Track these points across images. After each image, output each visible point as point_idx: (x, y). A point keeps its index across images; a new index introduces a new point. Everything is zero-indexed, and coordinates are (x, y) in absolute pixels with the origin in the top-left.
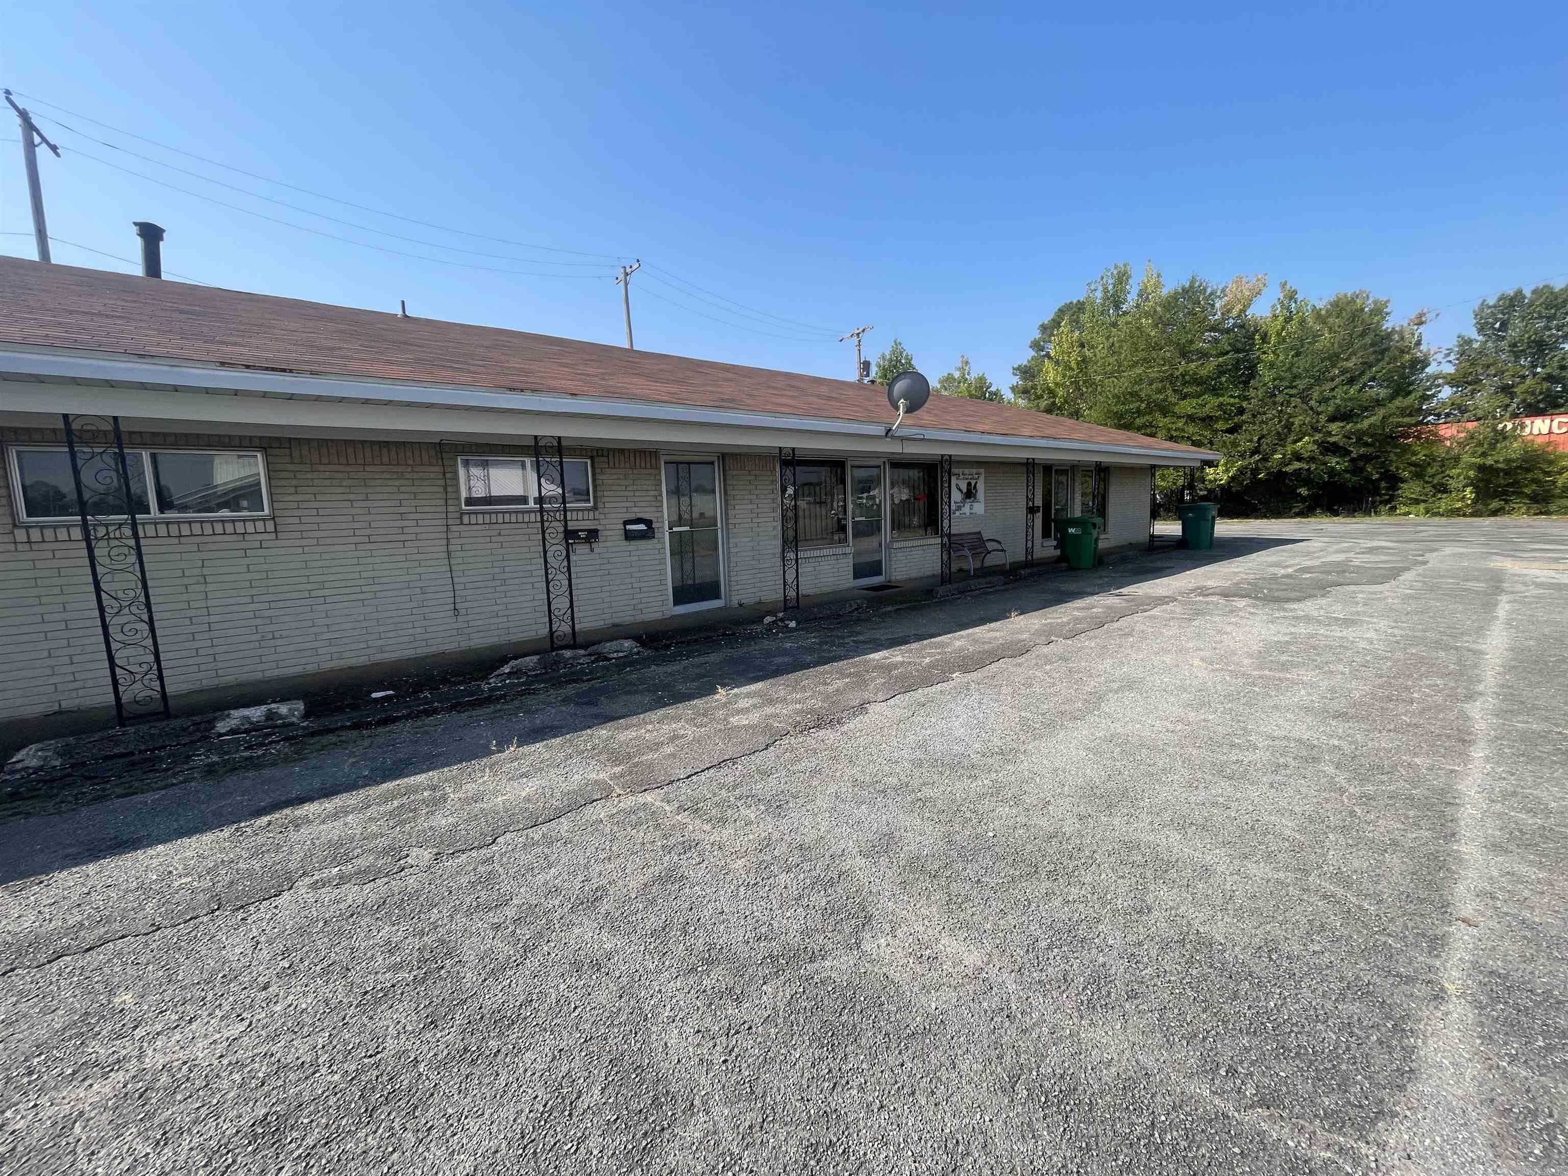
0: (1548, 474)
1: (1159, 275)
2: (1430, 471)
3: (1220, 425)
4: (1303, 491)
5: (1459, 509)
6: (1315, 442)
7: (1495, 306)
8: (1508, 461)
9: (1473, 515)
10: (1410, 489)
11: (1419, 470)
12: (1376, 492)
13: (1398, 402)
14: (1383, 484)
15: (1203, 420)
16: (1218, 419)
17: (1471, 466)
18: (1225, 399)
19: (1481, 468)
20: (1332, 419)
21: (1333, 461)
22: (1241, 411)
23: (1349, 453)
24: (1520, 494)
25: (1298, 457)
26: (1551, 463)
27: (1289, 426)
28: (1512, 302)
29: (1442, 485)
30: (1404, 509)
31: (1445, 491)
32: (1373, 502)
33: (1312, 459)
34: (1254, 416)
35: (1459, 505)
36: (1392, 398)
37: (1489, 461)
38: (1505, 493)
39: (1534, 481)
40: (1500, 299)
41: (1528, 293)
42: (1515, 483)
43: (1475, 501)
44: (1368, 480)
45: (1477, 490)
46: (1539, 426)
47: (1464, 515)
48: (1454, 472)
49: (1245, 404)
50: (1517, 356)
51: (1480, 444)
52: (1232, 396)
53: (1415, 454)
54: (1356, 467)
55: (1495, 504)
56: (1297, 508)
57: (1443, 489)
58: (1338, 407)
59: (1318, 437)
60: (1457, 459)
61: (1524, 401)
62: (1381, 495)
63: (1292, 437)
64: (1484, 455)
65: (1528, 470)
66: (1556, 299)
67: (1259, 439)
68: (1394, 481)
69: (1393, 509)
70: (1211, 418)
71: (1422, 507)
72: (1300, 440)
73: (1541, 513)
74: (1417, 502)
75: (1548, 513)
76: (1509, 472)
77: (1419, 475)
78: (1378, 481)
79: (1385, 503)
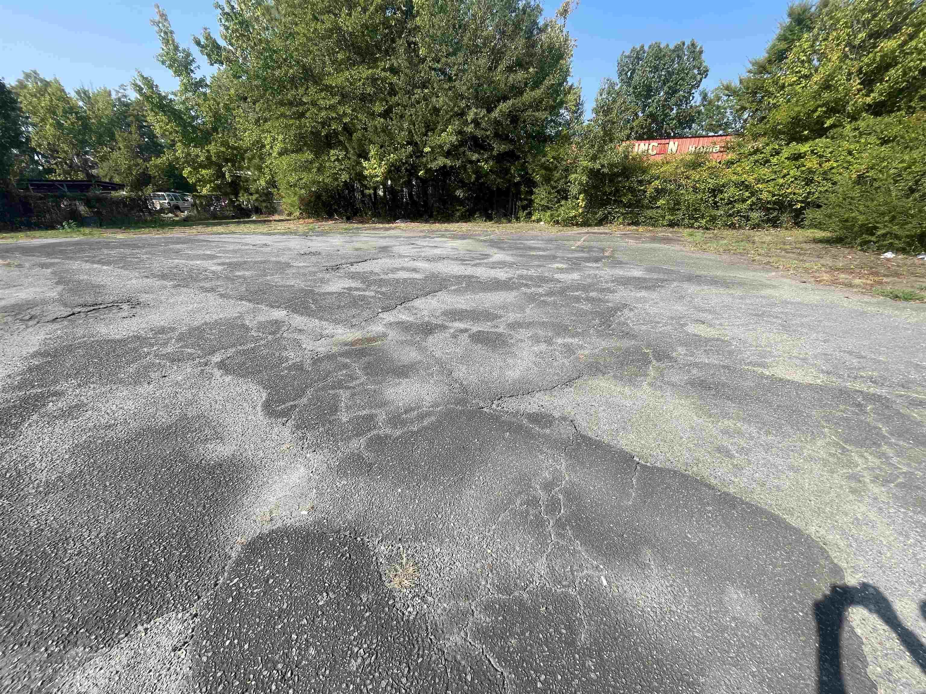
0: (641, 182)
2: (557, 175)
4: (460, 193)
5: (573, 218)
7: (629, 58)
8: (611, 166)
9: (583, 224)
10: (541, 194)
11: (549, 174)
12: (518, 197)
14: (523, 188)
17: (584, 171)
19: (594, 174)
24: (619, 202)
28: (638, 55)
29: (563, 190)
30: (537, 216)
31: (565, 198)
32: (516, 207)
35: (575, 213)
37: (598, 165)
38: (608, 201)
39: (630, 189)
40: (633, 52)
41: (647, 48)
42: (616, 191)
43: (586, 208)
45: (588, 198)
47: (577, 225)
48: (573, 176)
55: (600, 214)
56: (459, 212)
57: (563, 195)
62: (520, 200)
64: (594, 158)
65: (627, 178)
66: (660, 54)
68: (530, 185)
69: (530, 215)
71: (549, 213)
73: (633, 224)
74: (546, 208)
75: (637, 223)
76: (613, 177)
77: (547, 180)
78: (518, 184)
79: (524, 208)
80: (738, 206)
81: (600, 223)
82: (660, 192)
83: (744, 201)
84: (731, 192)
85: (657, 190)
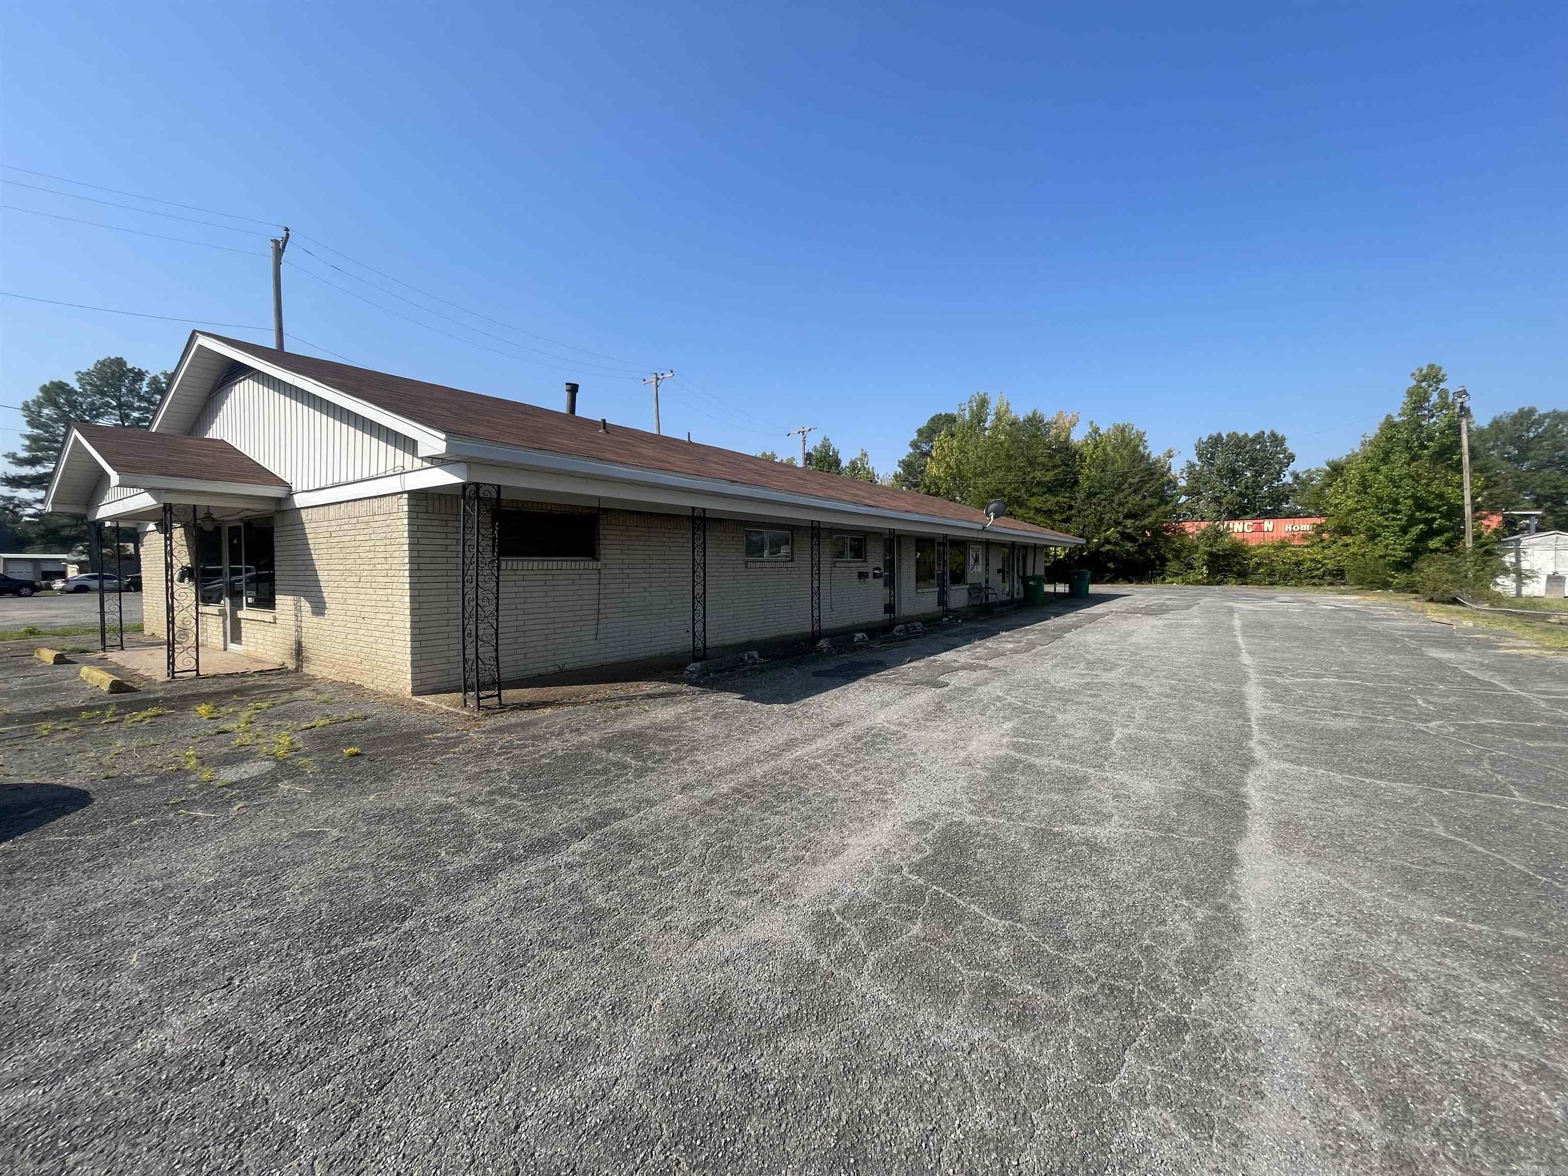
0: (1245, 559)
1: (1008, 404)
2: (1183, 555)
3: (1057, 517)
4: (1111, 565)
5: (1200, 580)
6: (1118, 532)
7: (1206, 443)
8: (1224, 550)
9: (1207, 584)
10: (1173, 566)
11: (1177, 554)
12: (1154, 568)
13: (1162, 508)
14: (1158, 563)
15: (1045, 512)
16: (1055, 512)
17: (1205, 553)
18: (1059, 498)
19: (1211, 554)
20: (1127, 517)
21: (1129, 546)
22: (1071, 507)
23: (1137, 540)
24: (1231, 571)
25: (1107, 541)
26: (1246, 552)
27: (1101, 520)
28: (1216, 441)
29: (1190, 564)
30: (1170, 579)
31: (1192, 568)
32: (1152, 574)
33: (1116, 544)
34: (1079, 512)
35: (1200, 577)
36: (1159, 505)
37: (1214, 550)
38: (1223, 570)
39: (1238, 563)
40: (1209, 438)
41: (1224, 436)
42: (1228, 565)
43: (1209, 575)
44: (1148, 558)
45: (1209, 568)
46: (1237, 526)
47: (1203, 584)
48: (1196, 556)
49: (1073, 503)
50: (1222, 477)
51: (1209, 539)
52: (1064, 497)
53: (1174, 543)
54: (1141, 550)
55: (1218, 578)
56: (1108, 576)
57: (1190, 567)
58: (1129, 511)
59: (1120, 528)
60: (1197, 547)
61: (1227, 508)
62: (1156, 570)
63: (1104, 528)
64: (1211, 545)
65: (1235, 556)
66: (1240, 441)
67: (1084, 527)
68: (1164, 560)
69: (1164, 579)
70: (1050, 511)
71: (1180, 577)
72: (1108, 530)
73: (1243, 584)
74: (1177, 575)
75: (1246, 584)
76: (1225, 557)
77: (1177, 557)
78: (1154, 560)
79: (1160, 575)
80: (1315, 573)
81: (1219, 583)
82: (1259, 565)
83: (1318, 569)
84: (1307, 565)
85: (1257, 563)
